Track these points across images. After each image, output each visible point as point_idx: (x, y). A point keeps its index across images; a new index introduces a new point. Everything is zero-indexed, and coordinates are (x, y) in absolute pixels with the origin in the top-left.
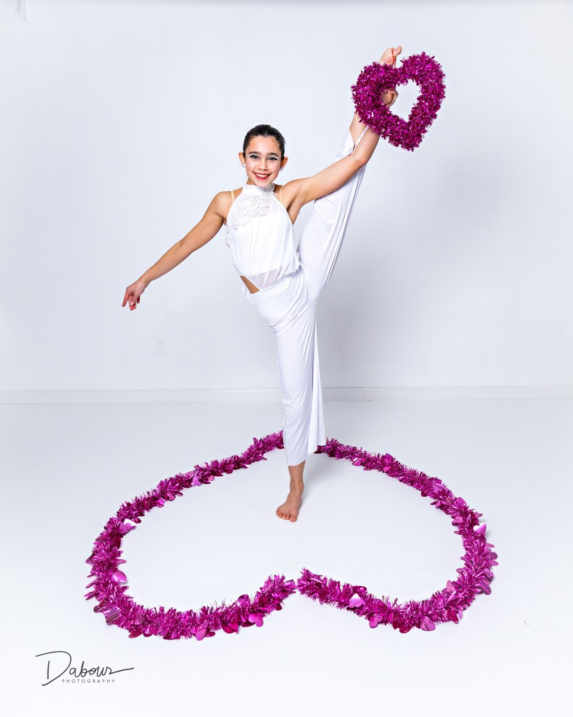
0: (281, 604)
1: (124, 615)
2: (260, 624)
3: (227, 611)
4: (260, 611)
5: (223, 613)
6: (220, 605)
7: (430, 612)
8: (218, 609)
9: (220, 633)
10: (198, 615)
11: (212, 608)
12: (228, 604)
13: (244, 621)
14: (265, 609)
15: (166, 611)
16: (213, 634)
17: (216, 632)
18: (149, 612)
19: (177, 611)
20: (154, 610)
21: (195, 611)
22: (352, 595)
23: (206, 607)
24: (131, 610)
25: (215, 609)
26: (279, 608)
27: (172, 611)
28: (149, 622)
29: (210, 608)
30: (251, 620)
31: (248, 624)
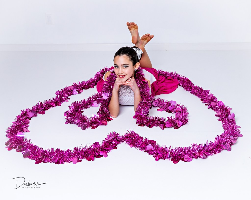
0: (117, 146)
1: (33, 153)
2: (106, 156)
3: (88, 149)
4: (105, 150)
5: (86, 151)
6: (84, 147)
7: (189, 153)
8: (83, 149)
9: (84, 160)
10: (72, 152)
11: (80, 148)
12: (88, 146)
13: (98, 155)
14: (108, 149)
15: (55, 150)
16: (81, 161)
17: (82, 160)
18: (46, 151)
19: (61, 150)
20: (48, 150)
21: (70, 149)
22: (148, 144)
23: (77, 147)
24: (36, 151)
25: (81, 149)
26: (116, 148)
27: (58, 150)
28: (47, 156)
29: (79, 148)
30: (101, 154)
31: (100, 156)
